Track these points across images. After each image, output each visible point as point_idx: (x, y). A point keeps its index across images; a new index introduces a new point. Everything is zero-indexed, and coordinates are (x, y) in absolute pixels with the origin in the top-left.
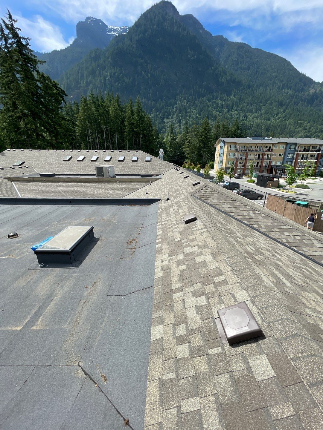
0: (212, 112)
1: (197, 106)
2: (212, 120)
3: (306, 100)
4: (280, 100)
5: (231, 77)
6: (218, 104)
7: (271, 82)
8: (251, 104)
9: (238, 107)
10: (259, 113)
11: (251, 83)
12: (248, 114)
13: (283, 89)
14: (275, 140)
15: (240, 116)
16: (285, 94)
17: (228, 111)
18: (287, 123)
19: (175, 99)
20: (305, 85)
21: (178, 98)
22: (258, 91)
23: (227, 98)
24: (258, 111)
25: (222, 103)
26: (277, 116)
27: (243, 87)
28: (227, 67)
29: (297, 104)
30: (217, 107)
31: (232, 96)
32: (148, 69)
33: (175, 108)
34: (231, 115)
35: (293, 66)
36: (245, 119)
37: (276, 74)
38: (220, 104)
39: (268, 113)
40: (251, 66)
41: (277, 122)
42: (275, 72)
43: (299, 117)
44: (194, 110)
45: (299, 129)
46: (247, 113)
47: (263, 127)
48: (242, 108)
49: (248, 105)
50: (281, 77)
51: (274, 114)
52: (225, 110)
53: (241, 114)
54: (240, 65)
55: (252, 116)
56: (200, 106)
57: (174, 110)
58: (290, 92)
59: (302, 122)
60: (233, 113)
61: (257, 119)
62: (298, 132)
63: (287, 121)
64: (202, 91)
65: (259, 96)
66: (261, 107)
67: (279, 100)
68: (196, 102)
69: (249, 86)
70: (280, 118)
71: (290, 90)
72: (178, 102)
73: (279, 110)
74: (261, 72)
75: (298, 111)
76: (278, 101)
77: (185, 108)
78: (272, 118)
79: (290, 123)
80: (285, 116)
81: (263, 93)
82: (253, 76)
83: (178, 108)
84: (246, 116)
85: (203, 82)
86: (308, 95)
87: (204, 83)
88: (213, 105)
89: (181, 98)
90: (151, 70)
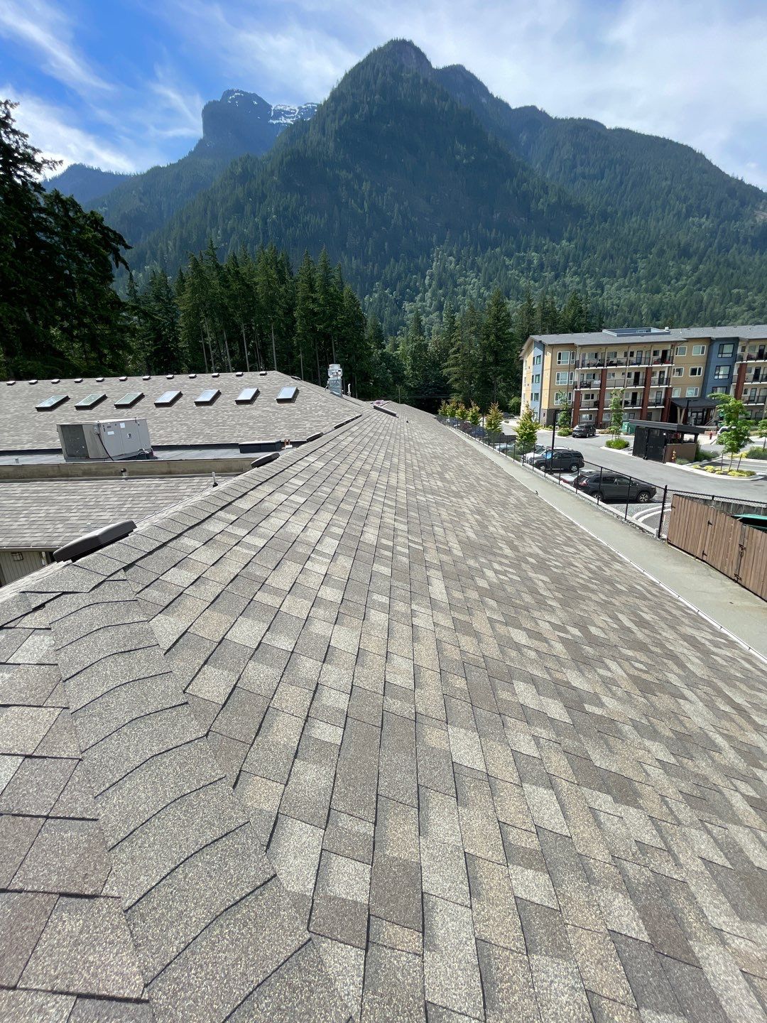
0: (518, 281)
1: (479, 271)
2: (518, 300)
3: (750, 240)
4: (682, 243)
5: (559, 198)
6: (530, 262)
7: (659, 203)
8: (612, 257)
9: (580, 265)
10: (631, 277)
11: (609, 209)
12: (605, 280)
13: (687, 216)
14: (679, 334)
15: (585, 285)
16: (695, 229)
17: (557, 277)
18: (705, 298)
19: (429, 257)
20: (743, 204)
21: (435, 255)
22: (626, 226)
23: (551, 248)
24: (629, 273)
25: (540, 260)
26: (676, 283)
27: (589, 218)
28: (548, 176)
29: (728, 251)
30: (529, 269)
31: (564, 242)
32: (364, 194)
33: (428, 278)
34: (564, 285)
35: (709, 163)
36: (599, 292)
37: (669, 183)
38: (535, 262)
39: (654, 276)
40: (607, 170)
42: (666, 179)
43: (734, 279)
44: (474, 280)
45: (736, 309)
46: (602, 280)
47: (644, 310)
48: (589, 268)
49: (604, 259)
50: (683, 189)
51: (671, 277)
52: (548, 275)
53: (588, 281)
54: (579, 170)
55: (616, 285)
56: (486, 269)
57: (427, 282)
58: (707, 223)
59: (742, 291)
60: (568, 280)
61: (629, 291)
62: (733, 317)
63: (705, 291)
64: (490, 234)
65: (629, 237)
66: (636, 263)
67: (679, 244)
68: (479, 260)
69: (605, 216)
70: (685, 285)
71: (707, 218)
72: (434, 264)
73: (683, 266)
74: (630, 182)
75: (729, 265)
76: (679, 247)
77: (452, 276)
78: (665, 287)
79: (710, 296)
80: (699, 281)
81: (639, 229)
82: (612, 191)
83: (436, 277)
84: (600, 286)
85: (493, 214)
86: (752, 227)
87: (497, 216)
88: (519, 264)
89: (442, 254)
90: (370, 196)
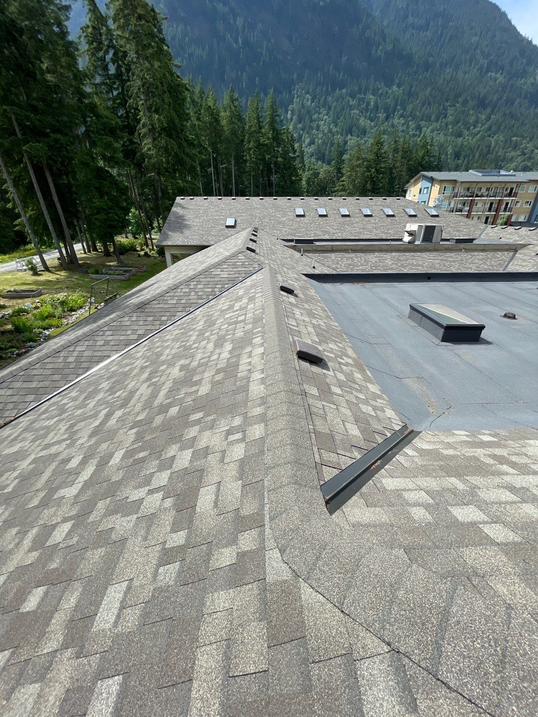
0: (358, 120)
1: (330, 108)
3: (528, 96)
4: (482, 95)
5: (394, 46)
6: (368, 104)
7: (468, 57)
9: (405, 109)
10: (442, 122)
11: (431, 60)
12: (423, 123)
13: (487, 71)
15: (408, 127)
16: (491, 83)
17: (387, 118)
18: (493, 143)
19: (290, 93)
21: (295, 92)
22: (442, 76)
23: (385, 91)
24: (441, 118)
25: (376, 102)
26: (473, 129)
27: (415, 67)
28: (385, 23)
29: (512, 104)
31: (395, 87)
32: (238, 29)
33: (290, 112)
34: (393, 126)
35: (509, 22)
36: (418, 133)
37: (477, 38)
38: (372, 103)
39: (458, 122)
40: (432, 22)
41: (475, 140)
42: (476, 35)
43: (515, 129)
44: (326, 117)
45: (513, 153)
46: (421, 123)
47: (450, 150)
48: (412, 112)
49: (423, 105)
50: (487, 45)
51: (470, 124)
52: (382, 116)
53: (410, 123)
54: (411, 19)
55: (431, 128)
56: (335, 107)
57: (289, 116)
58: (501, 78)
59: (519, 139)
60: (396, 121)
61: (440, 134)
62: (510, 160)
63: (493, 137)
64: (339, 76)
65: (444, 87)
66: (446, 110)
67: (479, 95)
68: (330, 99)
69: (427, 67)
70: (480, 131)
71: (501, 74)
72: (295, 100)
73: (480, 115)
74: (449, 35)
75: (512, 117)
76: (479, 98)
78: (466, 132)
79: (497, 141)
80: (490, 128)
81: (451, 80)
82: (434, 43)
83: (297, 112)
84: (419, 128)
85: (341, 57)
86: (533, 85)
87: (344, 59)
88: (359, 105)
89: (301, 92)
90: (243, 31)
